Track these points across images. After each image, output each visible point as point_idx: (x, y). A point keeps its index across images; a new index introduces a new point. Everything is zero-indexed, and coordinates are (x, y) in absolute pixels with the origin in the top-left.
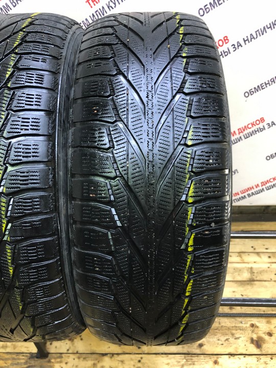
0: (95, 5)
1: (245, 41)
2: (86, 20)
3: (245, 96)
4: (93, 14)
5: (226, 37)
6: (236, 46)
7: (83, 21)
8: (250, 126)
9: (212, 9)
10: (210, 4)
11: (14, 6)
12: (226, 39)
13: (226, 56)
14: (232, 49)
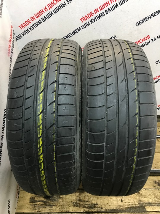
0: (84, 21)
1: (158, 38)
2: (79, 28)
3: (156, 63)
4: (83, 25)
5: (149, 36)
6: (153, 40)
7: (78, 29)
8: (157, 77)
9: (143, 23)
10: (142, 20)
11: (44, 22)
12: (148, 37)
13: (148, 44)
14: (151, 41)
